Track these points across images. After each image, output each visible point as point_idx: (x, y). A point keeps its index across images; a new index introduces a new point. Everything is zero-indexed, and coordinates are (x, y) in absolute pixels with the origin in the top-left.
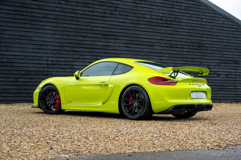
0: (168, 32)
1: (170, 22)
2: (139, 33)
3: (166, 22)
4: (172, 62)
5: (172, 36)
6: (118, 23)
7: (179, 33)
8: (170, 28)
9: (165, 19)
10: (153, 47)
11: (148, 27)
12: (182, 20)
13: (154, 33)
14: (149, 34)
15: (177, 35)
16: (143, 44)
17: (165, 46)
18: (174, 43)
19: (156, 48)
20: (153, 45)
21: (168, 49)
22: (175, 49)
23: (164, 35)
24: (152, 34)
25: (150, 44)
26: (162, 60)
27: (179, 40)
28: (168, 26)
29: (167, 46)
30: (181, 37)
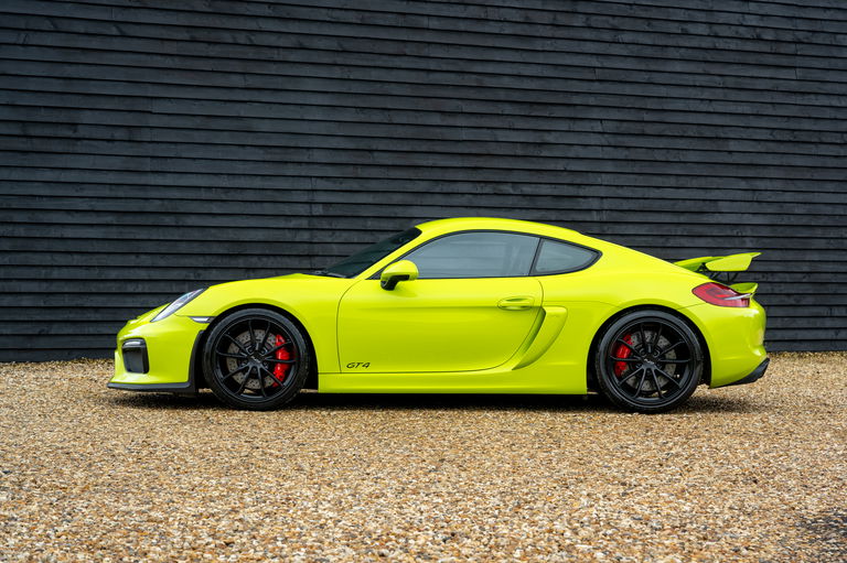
0: (783, 86)
1: (793, 46)
2: (663, 91)
3: (775, 47)
4: (800, 197)
5: (799, 100)
6: (580, 57)
7: (828, 88)
8: (793, 71)
9: (770, 38)
10: (720, 142)
11: (700, 71)
12: (839, 37)
13: (726, 91)
14: (706, 94)
15: (820, 97)
16: (681, 134)
17: (771, 138)
18: (806, 125)
19: (733, 146)
20: (723, 135)
21: (782, 148)
22: (813, 149)
23: (767, 98)
24: (719, 94)
25: (708, 133)
26: (757, 193)
27: (829, 113)
28: (784, 61)
29: (779, 138)
30: (835, 102)
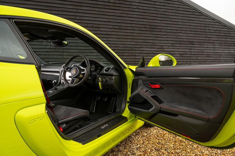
0: (116, 14)
1: (119, 4)
2: (81, 15)
3: (114, 5)
4: (121, 43)
5: (121, 18)
6: (55, 4)
7: (129, 16)
8: (119, 11)
9: (112, 2)
10: (99, 28)
11: (92, 10)
12: (132, 3)
13: (100, 15)
14: (94, 16)
15: (127, 18)
16: (87, 26)
17: (113, 28)
18: (123, 25)
19: (102, 29)
20: (99, 27)
21: (116, 30)
22: (125, 31)
23: (112, 17)
24: (98, 16)
25: (94, 26)
26: (109, 42)
27: (129, 22)
28: (117, 8)
29: (115, 28)
30: (131, 19)
